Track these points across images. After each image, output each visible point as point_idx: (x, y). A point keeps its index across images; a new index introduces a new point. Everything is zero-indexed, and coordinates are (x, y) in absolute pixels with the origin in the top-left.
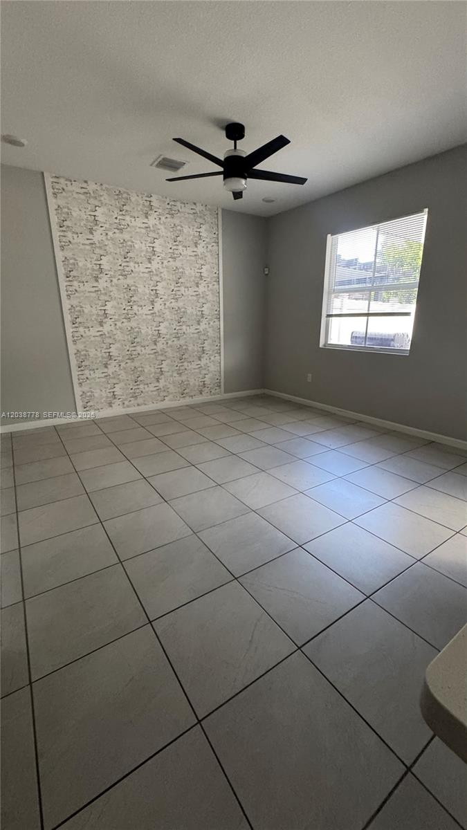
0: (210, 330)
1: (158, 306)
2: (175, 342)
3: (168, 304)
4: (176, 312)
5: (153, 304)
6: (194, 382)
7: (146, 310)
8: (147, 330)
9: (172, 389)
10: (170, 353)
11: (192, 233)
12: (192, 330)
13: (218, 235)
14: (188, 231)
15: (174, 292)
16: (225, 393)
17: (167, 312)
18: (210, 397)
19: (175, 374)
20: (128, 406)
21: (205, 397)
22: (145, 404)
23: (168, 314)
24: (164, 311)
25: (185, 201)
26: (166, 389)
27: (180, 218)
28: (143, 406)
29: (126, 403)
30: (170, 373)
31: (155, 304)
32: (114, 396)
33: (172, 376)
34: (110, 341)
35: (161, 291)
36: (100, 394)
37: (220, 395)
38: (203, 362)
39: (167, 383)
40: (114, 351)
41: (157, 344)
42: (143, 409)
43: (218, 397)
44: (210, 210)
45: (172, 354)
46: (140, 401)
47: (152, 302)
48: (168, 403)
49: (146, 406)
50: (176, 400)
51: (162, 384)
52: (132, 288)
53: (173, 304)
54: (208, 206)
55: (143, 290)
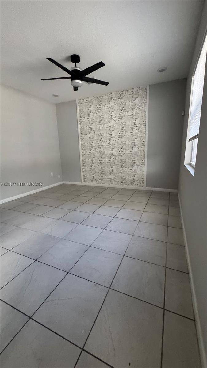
0: (139, 152)
1: (112, 142)
2: (119, 158)
3: (117, 140)
4: (120, 144)
5: (110, 141)
6: (128, 178)
7: (107, 144)
8: (107, 152)
9: (117, 179)
10: (117, 163)
11: (130, 104)
12: (129, 152)
13: (146, 100)
14: (129, 103)
15: (120, 134)
16: (146, 187)
17: (116, 144)
18: (137, 187)
19: (118, 172)
20: (98, 183)
21: (134, 187)
22: (105, 184)
23: (116, 145)
24: (115, 143)
25: (128, 90)
26: (114, 179)
27: (125, 98)
28: (104, 184)
29: (98, 182)
30: (116, 172)
31: (111, 141)
32: (94, 178)
33: (117, 173)
34: (93, 156)
35: (114, 134)
36: (89, 176)
37: (144, 187)
38: (134, 168)
39: (115, 176)
40: (94, 160)
41: (111, 158)
42: (104, 185)
43: (142, 188)
44: (142, 89)
45: (118, 163)
46: (103, 182)
47: (110, 140)
48: (114, 185)
49: (105, 185)
50: (118, 185)
51: (112, 176)
52: (102, 135)
53: (119, 140)
54: (141, 87)
55: (107, 135)
